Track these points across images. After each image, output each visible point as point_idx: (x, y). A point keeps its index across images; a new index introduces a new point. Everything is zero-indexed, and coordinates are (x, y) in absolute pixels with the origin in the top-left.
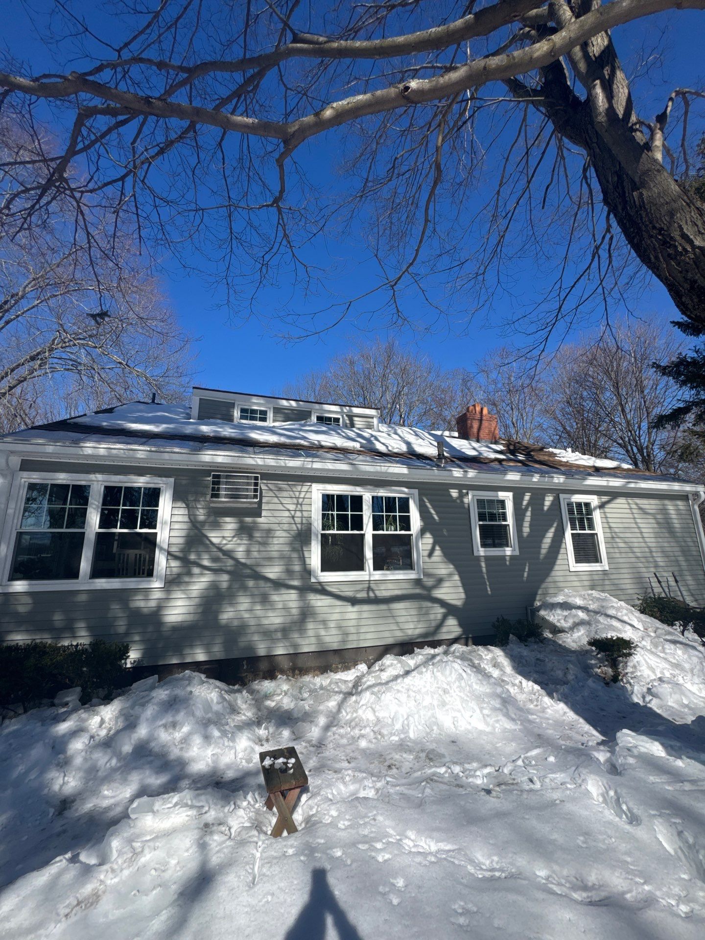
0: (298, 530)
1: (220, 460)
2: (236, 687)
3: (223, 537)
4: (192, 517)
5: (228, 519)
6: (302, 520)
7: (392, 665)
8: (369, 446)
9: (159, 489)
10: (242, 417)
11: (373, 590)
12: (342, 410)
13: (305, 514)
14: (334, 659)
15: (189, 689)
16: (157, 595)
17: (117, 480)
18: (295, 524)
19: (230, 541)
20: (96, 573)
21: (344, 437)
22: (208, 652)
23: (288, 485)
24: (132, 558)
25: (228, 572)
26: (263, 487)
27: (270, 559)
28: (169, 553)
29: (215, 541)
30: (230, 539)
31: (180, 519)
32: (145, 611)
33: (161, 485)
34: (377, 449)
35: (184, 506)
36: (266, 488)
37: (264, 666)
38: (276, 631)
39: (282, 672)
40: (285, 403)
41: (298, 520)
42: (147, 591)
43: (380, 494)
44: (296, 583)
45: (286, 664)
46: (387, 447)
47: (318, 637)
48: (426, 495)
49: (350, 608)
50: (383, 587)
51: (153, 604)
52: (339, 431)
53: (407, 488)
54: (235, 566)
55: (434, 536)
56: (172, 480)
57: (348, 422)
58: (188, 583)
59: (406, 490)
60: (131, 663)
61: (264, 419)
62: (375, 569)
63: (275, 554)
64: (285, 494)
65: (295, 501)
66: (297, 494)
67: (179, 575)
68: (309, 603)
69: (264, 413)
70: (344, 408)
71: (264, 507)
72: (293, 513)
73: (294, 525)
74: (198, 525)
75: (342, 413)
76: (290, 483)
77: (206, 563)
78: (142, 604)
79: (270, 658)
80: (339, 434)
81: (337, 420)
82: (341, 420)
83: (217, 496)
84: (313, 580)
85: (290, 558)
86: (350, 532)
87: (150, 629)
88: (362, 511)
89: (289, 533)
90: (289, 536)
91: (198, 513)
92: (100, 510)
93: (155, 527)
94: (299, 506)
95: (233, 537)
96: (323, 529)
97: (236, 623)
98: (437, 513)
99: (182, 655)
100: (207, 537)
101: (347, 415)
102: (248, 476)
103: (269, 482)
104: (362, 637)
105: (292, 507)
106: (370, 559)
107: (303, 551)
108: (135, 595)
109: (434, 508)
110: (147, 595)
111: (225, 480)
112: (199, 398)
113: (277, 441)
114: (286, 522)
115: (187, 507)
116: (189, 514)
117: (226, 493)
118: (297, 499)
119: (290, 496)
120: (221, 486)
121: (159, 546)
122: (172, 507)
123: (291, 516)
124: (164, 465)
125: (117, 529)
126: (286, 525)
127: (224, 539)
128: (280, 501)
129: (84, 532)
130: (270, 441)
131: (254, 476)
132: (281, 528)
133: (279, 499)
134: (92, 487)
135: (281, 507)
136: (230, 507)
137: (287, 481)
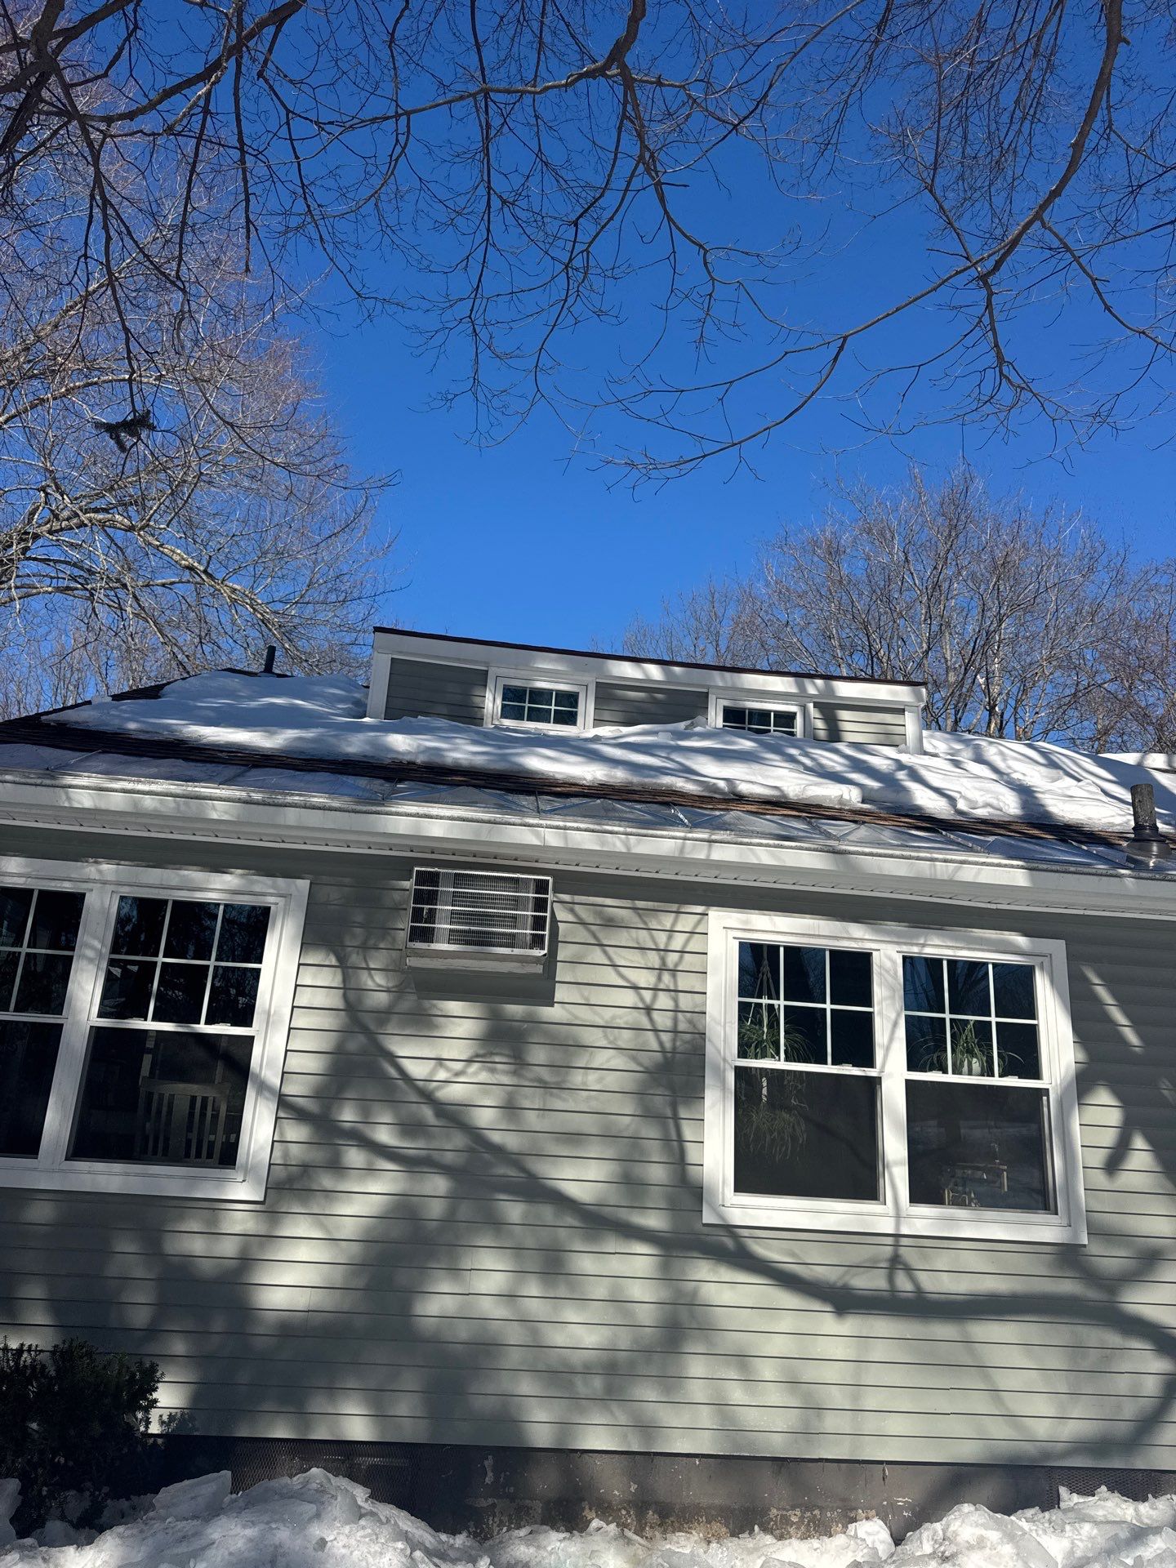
0: (663, 1051)
1: (436, 829)
2: (460, 1540)
3: (440, 1060)
4: (352, 995)
5: (454, 1007)
6: (675, 1020)
7: (980, 1544)
8: (890, 796)
9: (266, 911)
10: (507, 712)
11: (908, 1270)
12: (802, 688)
13: (685, 1002)
14: (774, 1492)
15: (316, 1531)
16: (240, 1222)
17: (153, 881)
18: (656, 1031)
19: (457, 1074)
20: (85, 1145)
21: (807, 768)
22: (380, 1416)
23: (634, 909)
24: (181, 1107)
25: (446, 1170)
26: (562, 914)
27: (574, 1137)
28: (283, 1102)
29: (416, 1070)
30: (458, 1066)
31: (321, 999)
32: (207, 1268)
33: (271, 900)
34: (919, 808)
35: (334, 961)
36: (571, 918)
37: (544, 1482)
38: (587, 1371)
39: (606, 1511)
40: (627, 670)
41: (663, 1020)
42: (215, 1207)
43: (930, 951)
44: (654, 1221)
45: (615, 1485)
46: (952, 801)
47: (721, 1406)
48: (1094, 961)
49: (829, 1323)
50: (942, 1260)
51: (228, 1248)
52: (793, 751)
53: (1026, 935)
54: (470, 1150)
55: (1126, 1102)
56: (303, 885)
57: (820, 724)
58: (328, 1193)
59: (1021, 941)
60: (162, 1423)
61: (569, 718)
62: (915, 1198)
63: (588, 1125)
64: (623, 937)
65: (654, 959)
66: (662, 938)
67: (306, 1168)
68: (695, 1293)
69: (570, 699)
70: (807, 682)
71: (562, 972)
72: (647, 995)
73: (651, 1036)
74: (369, 1021)
75: (801, 697)
76: (640, 904)
77: (384, 1135)
78: (197, 1246)
79: (567, 1457)
80: (792, 759)
81: (786, 719)
82: (799, 721)
83: (427, 935)
84: (708, 1217)
85: (634, 1139)
86: (829, 1069)
87: (218, 1324)
88: (870, 1005)
89: (634, 1059)
90: (635, 1067)
91: (370, 984)
92: (104, 965)
93: (248, 1022)
94: (666, 977)
95: (469, 1061)
96: (742, 1054)
97: (463, 1332)
98: (1136, 1024)
99: (302, 1415)
100: (392, 1058)
101: (816, 705)
102: (517, 880)
103: (578, 898)
104: (870, 1424)
105: (645, 979)
106: (897, 1163)
107: (676, 1119)
108: (181, 1218)
109: (1123, 1004)
110: (215, 1221)
111: (453, 890)
112: (390, 656)
113: (604, 779)
114: (626, 1023)
115: (337, 964)
116: (341, 986)
117: (452, 927)
118: (662, 953)
119: (638, 943)
120: (438, 907)
121: (257, 1076)
122: (299, 965)
123: (641, 1006)
124: (283, 842)
125: (146, 1020)
126: (626, 1034)
127: (441, 1065)
128: (610, 958)
129: (61, 1025)
130: (585, 779)
131: (535, 879)
132: (610, 1042)
133: (605, 953)
134: (89, 900)
135: (611, 977)
136: (461, 970)
137: (633, 899)
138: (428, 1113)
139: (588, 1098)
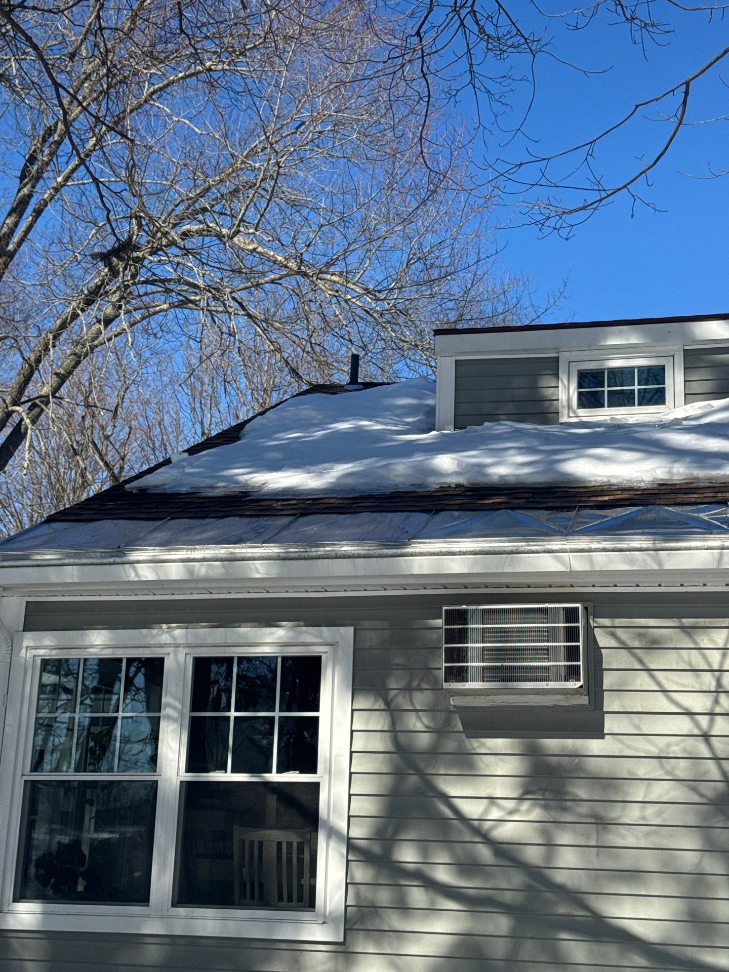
3: (490, 799)
4: (402, 737)
5: (499, 744)
9: (319, 659)
16: (322, 962)
17: (218, 641)
18: (716, 759)
19: (511, 812)
20: (187, 892)
23: (682, 628)
24: (270, 852)
25: (507, 909)
26: (603, 640)
27: (634, 875)
28: (351, 845)
29: (471, 809)
31: (373, 743)
33: (321, 649)
35: (380, 705)
36: (614, 643)
40: (717, 331)
41: (723, 747)
54: (529, 889)
56: (348, 632)
58: (399, 933)
63: (649, 862)
65: (709, 681)
66: (714, 657)
67: (375, 908)
71: (610, 703)
72: (704, 721)
73: (711, 764)
76: (686, 621)
77: (443, 875)
85: (699, 876)
89: (695, 790)
90: (696, 798)
92: (187, 722)
93: (313, 769)
94: (723, 699)
95: (519, 799)
100: (446, 799)
102: (545, 611)
103: (618, 622)
110: (298, 961)
111: (481, 626)
112: (454, 359)
113: (666, 477)
114: (685, 750)
115: (386, 708)
116: (391, 729)
117: (485, 664)
118: (717, 673)
119: (690, 665)
120: (469, 645)
121: (326, 823)
122: (353, 711)
123: (696, 732)
124: (326, 591)
125: (226, 772)
126: (683, 763)
127: (494, 804)
128: (659, 683)
129: (157, 781)
130: (643, 481)
131: (564, 608)
132: (668, 773)
133: (653, 678)
134: (168, 664)
135: (661, 703)
136: (505, 706)
137: (680, 617)
138: (485, 853)
139: (647, 835)
